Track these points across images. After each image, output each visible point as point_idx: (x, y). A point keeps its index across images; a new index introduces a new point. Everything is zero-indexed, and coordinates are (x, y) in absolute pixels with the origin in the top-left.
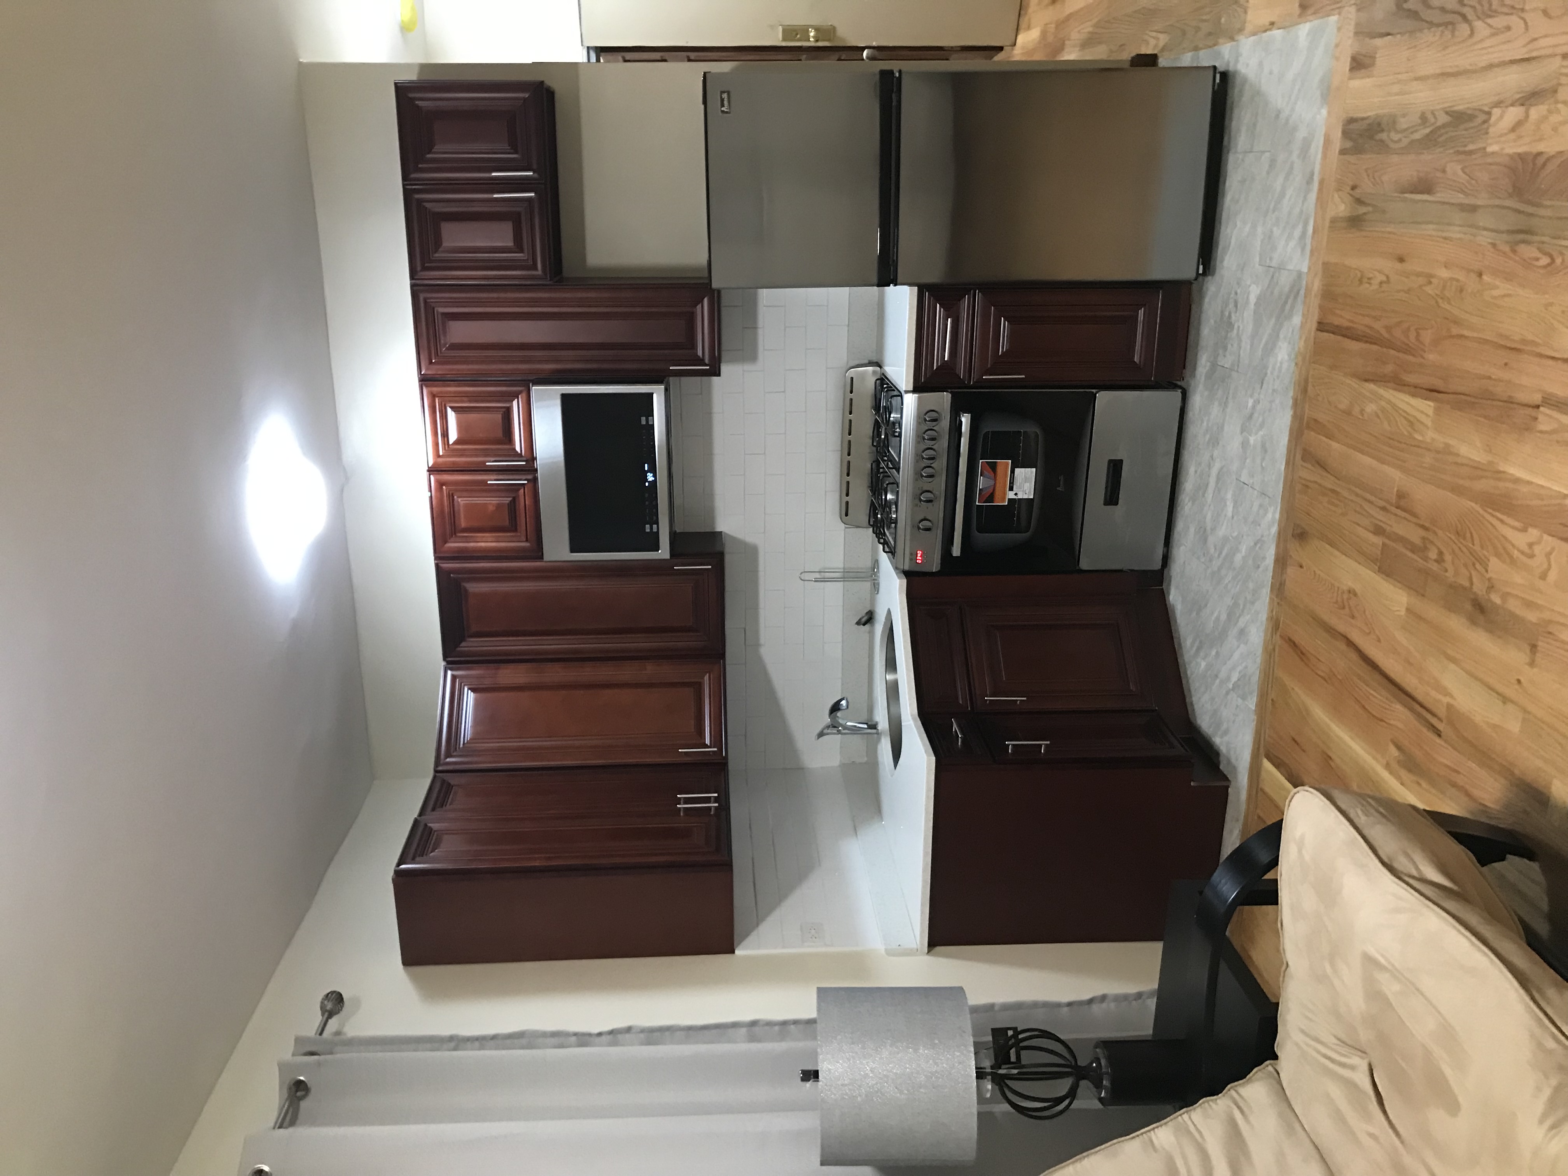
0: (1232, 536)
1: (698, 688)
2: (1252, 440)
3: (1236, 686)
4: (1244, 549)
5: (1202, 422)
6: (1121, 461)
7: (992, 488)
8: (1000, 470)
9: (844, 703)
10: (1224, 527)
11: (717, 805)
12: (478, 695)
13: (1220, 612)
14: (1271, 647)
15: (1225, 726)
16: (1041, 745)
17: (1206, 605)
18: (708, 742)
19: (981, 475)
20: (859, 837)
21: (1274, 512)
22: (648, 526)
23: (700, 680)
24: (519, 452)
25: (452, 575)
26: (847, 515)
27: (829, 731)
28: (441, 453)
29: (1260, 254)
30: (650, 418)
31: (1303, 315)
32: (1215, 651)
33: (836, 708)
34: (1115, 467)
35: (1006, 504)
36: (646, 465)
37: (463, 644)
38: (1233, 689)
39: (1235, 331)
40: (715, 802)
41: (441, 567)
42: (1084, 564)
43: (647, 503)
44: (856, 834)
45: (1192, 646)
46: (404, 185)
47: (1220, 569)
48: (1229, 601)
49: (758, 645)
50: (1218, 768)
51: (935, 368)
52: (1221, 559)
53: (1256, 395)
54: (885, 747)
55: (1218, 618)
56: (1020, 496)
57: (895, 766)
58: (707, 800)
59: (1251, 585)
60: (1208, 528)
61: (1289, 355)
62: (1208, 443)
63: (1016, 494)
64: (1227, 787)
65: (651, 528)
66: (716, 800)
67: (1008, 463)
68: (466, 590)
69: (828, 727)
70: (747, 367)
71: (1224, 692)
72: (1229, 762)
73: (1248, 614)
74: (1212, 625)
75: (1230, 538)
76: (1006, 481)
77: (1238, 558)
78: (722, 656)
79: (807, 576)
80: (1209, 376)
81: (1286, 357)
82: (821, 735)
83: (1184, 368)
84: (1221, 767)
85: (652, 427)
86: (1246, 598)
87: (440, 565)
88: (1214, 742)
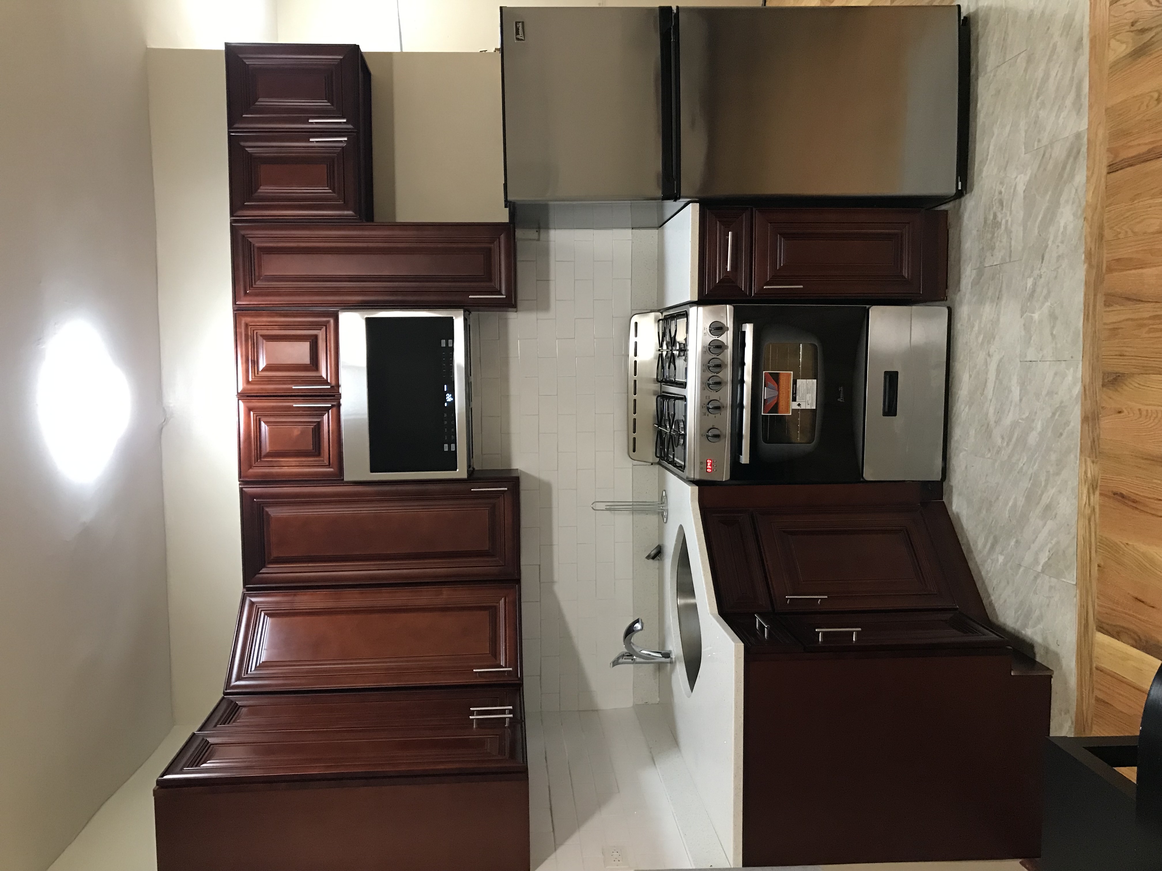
0: (1022, 419)
1: (494, 611)
2: (1036, 316)
3: (1047, 566)
4: (1039, 426)
5: (973, 327)
6: (897, 373)
7: (776, 399)
8: (782, 381)
9: (638, 626)
10: (1011, 414)
11: (511, 716)
12: (274, 619)
13: (1016, 499)
14: (1088, 511)
15: (1037, 613)
16: (852, 632)
17: (998, 498)
18: (503, 663)
19: (765, 386)
20: (657, 766)
21: (1075, 371)
22: (446, 446)
23: (495, 604)
24: (325, 378)
25: (255, 500)
26: (634, 451)
27: (624, 660)
28: (250, 380)
29: (1025, 144)
30: (450, 341)
31: (1088, 168)
32: (1014, 540)
33: (630, 631)
34: (891, 378)
35: (791, 414)
36: (445, 386)
37: (264, 570)
38: (1043, 571)
39: (1003, 227)
40: (510, 713)
41: (245, 491)
42: (868, 475)
43: (446, 422)
44: (655, 765)
45: (985, 546)
46: (229, 132)
47: (1010, 457)
48: (1025, 484)
49: (552, 582)
50: (1035, 661)
51: (717, 282)
52: (1011, 447)
53: (1036, 272)
54: (680, 672)
55: (1015, 505)
56: (803, 407)
57: (692, 689)
58: (503, 712)
59: (1053, 457)
60: (992, 423)
61: (1074, 215)
62: (982, 343)
63: (799, 405)
64: (1051, 677)
65: (450, 447)
66: (511, 711)
67: (790, 374)
68: (268, 515)
69: (623, 656)
70: (542, 315)
71: (1032, 577)
72: (1047, 650)
73: (1053, 488)
74: (1007, 516)
75: (1020, 421)
76: (789, 392)
77: (1033, 438)
78: (518, 581)
79: (599, 506)
80: (976, 282)
81: (1071, 218)
82: (615, 663)
83: (947, 288)
84: (1038, 659)
85: (452, 349)
86: (1048, 472)
87: (244, 489)
88: (1025, 635)
